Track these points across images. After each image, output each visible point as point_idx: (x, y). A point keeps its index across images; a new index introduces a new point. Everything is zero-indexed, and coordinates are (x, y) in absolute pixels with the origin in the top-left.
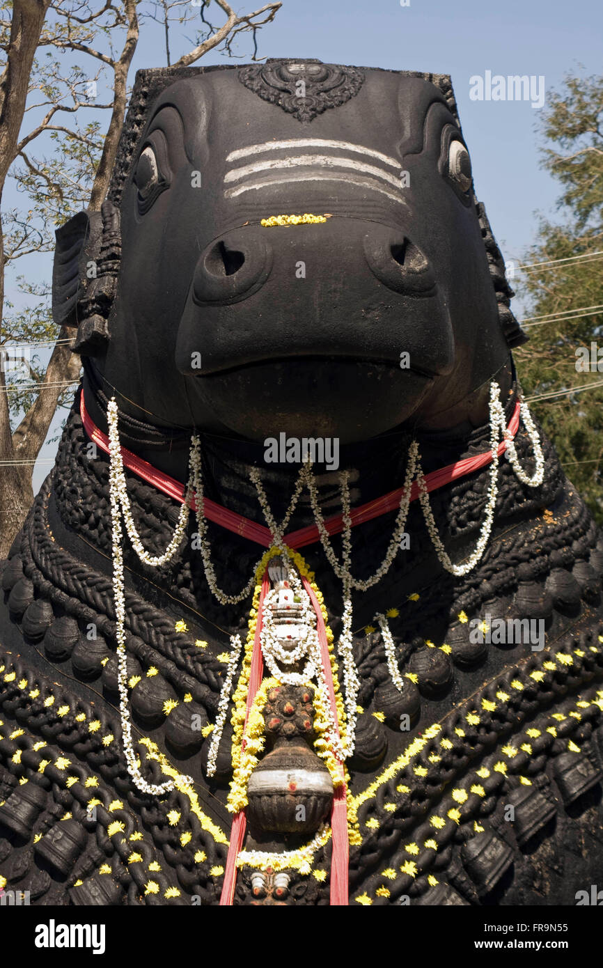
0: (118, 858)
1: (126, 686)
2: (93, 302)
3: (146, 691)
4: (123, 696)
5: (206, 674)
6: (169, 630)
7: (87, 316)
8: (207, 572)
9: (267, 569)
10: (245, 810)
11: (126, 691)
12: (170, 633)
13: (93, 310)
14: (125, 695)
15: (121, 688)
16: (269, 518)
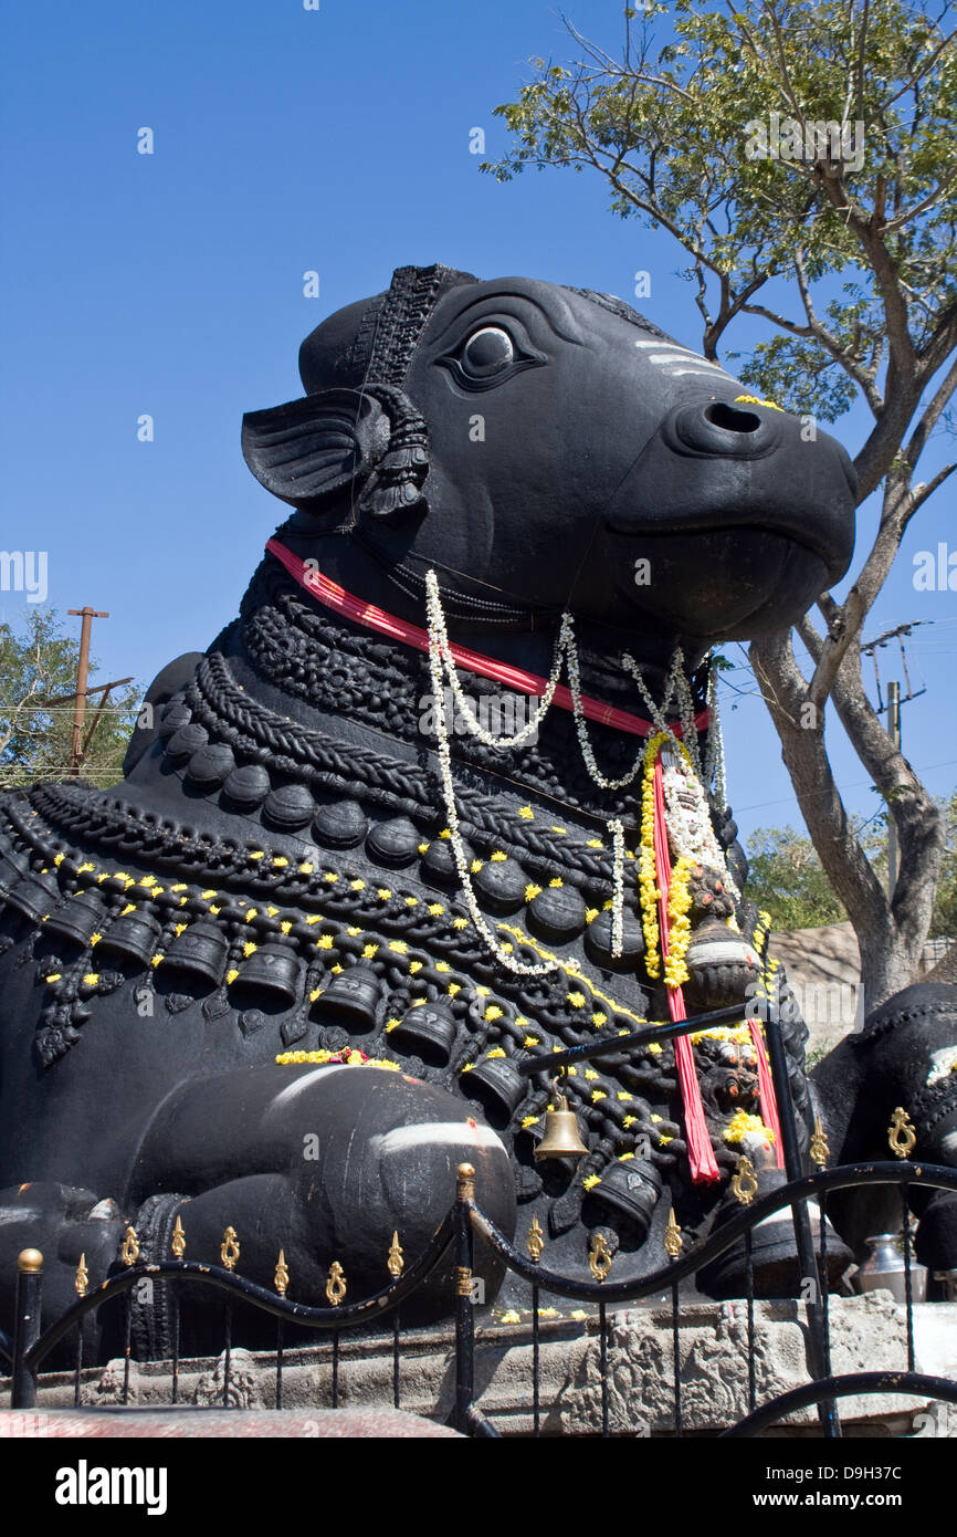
0: (510, 1040)
1: (468, 871)
2: (408, 470)
3: (501, 875)
4: (466, 882)
5: (580, 859)
6: (513, 815)
7: (400, 483)
8: (585, 753)
9: (659, 753)
10: (684, 986)
11: (468, 876)
12: (514, 819)
13: (409, 478)
14: (468, 880)
15: (462, 874)
16: (652, 706)
